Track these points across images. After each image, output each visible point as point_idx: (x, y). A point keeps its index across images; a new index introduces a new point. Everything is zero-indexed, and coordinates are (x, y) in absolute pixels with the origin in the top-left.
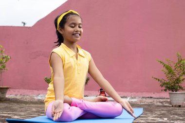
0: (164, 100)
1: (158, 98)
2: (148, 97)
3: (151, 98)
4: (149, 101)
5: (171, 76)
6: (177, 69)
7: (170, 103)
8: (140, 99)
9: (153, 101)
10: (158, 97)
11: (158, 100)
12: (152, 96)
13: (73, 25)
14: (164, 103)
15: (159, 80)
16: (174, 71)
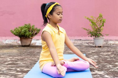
0: (89, 41)
3: (80, 40)
4: (80, 42)
5: (95, 27)
6: (98, 22)
7: (93, 43)
8: (73, 41)
9: (82, 43)
10: (85, 39)
11: (85, 42)
13: (59, 13)
14: (89, 44)
15: (86, 30)
16: (96, 24)
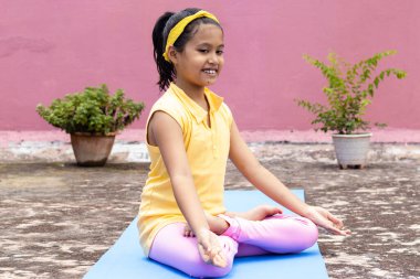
0: (317, 148)
1: (301, 144)
2: (280, 142)
3: (286, 142)
4: (283, 150)
5: (338, 96)
7: (332, 155)
8: (262, 147)
9: (293, 153)
10: (302, 141)
11: (303, 149)
12: (288, 139)
14: (318, 156)
15: (309, 107)
